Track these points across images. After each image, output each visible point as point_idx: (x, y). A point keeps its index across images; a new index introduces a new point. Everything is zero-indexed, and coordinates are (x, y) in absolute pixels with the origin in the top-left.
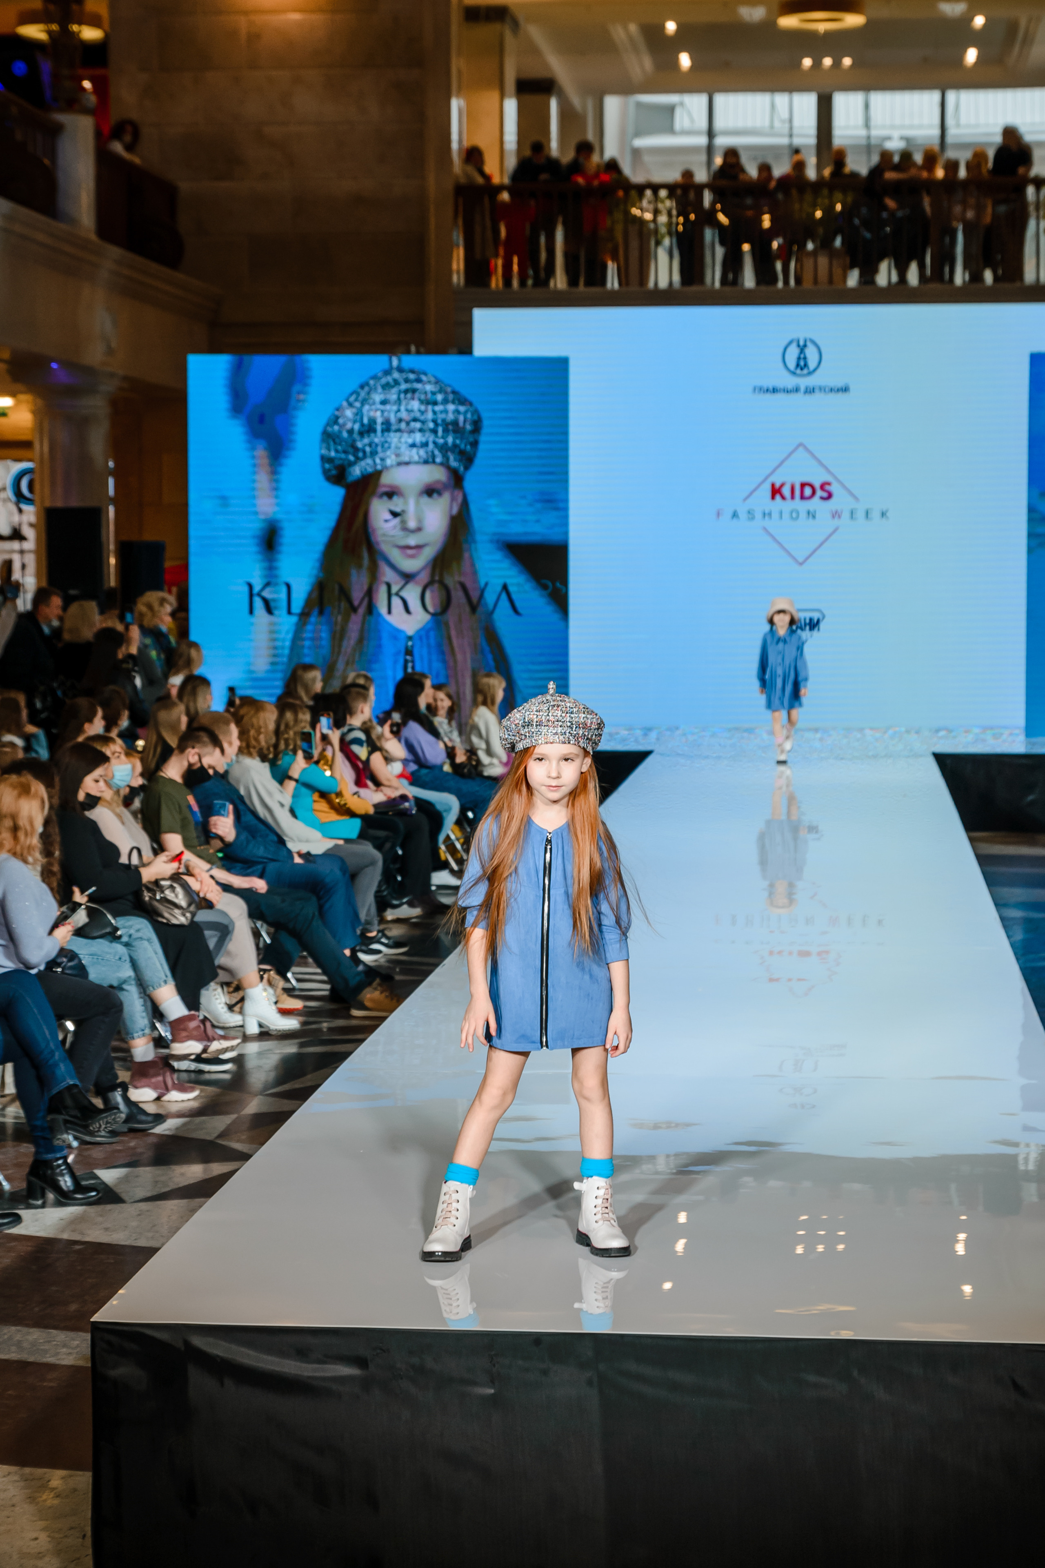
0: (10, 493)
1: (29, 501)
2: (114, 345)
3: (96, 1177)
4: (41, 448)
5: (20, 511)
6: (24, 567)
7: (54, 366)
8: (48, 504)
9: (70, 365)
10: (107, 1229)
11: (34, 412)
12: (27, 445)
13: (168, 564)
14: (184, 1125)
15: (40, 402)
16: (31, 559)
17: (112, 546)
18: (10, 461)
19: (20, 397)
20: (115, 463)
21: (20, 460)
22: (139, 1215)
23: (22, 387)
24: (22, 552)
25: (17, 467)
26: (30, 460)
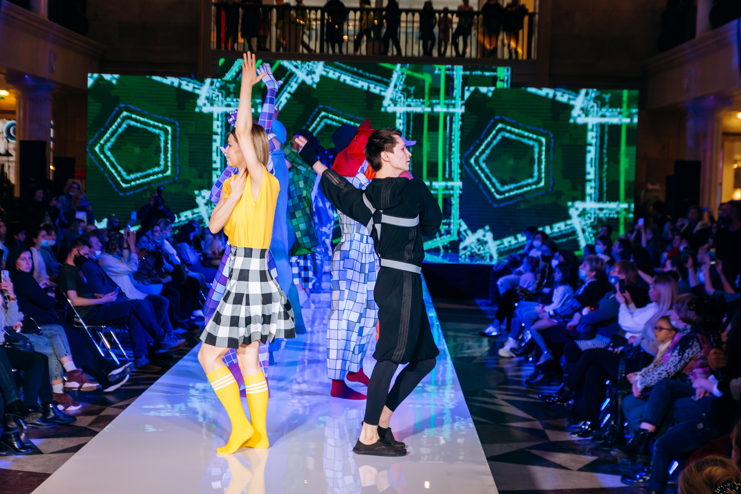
0: (5, 135)
1: (13, 138)
2: (54, 68)
4: (20, 114)
6: (9, 167)
7: (26, 76)
8: (22, 139)
9: (33, 77)
10: (35, 465)
11: (16, 97)
12: (13, 112)
13: (76, 169)
15: (19, 93)
16: (13, 165)
17: (51, 161)
18: (5, 119)
19: (11, 90)
20: (54, 122)
21: (10, 119)
22: (49, 460)
23: (11, 86)
24: (9, 161)
25: (9, 122)
26: (14, 120)
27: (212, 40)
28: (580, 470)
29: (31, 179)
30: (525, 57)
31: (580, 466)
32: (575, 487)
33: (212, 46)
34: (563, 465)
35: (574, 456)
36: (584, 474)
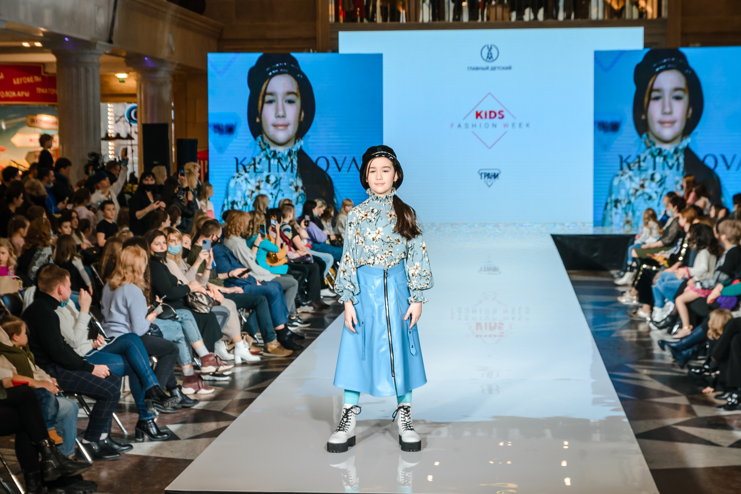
0: (126, 118)
1: (135, 121)
2: (174, 49)
3: (167, 428)
4: (140, 97)
5: (131, 125)
6: (133, 151)
7: (146, 59)
8: (143, 122)
9: (154, 59)
10: (172, 452)
11: (137, 81)
12: (134, 95)
13: (199, 150)
14: (208, 404)
15: (139, 76)
16: (136, 148)
17: (173, 142)
18: (126, 103)
19: (131, 73)
20: (175, 104)
21: (131, 103)
22: (187, 445)
23: (131, 69)
24: (132, 145)
25: (129, 106)
26: (135, 103)
27: (330, 13)
28: (732, 446)
30: (655, 16)
31: (732, 442)
32: (727, 464)
33: (330, 19)
34: (713, 441)
35: (724, 432)
36: (735, 450)
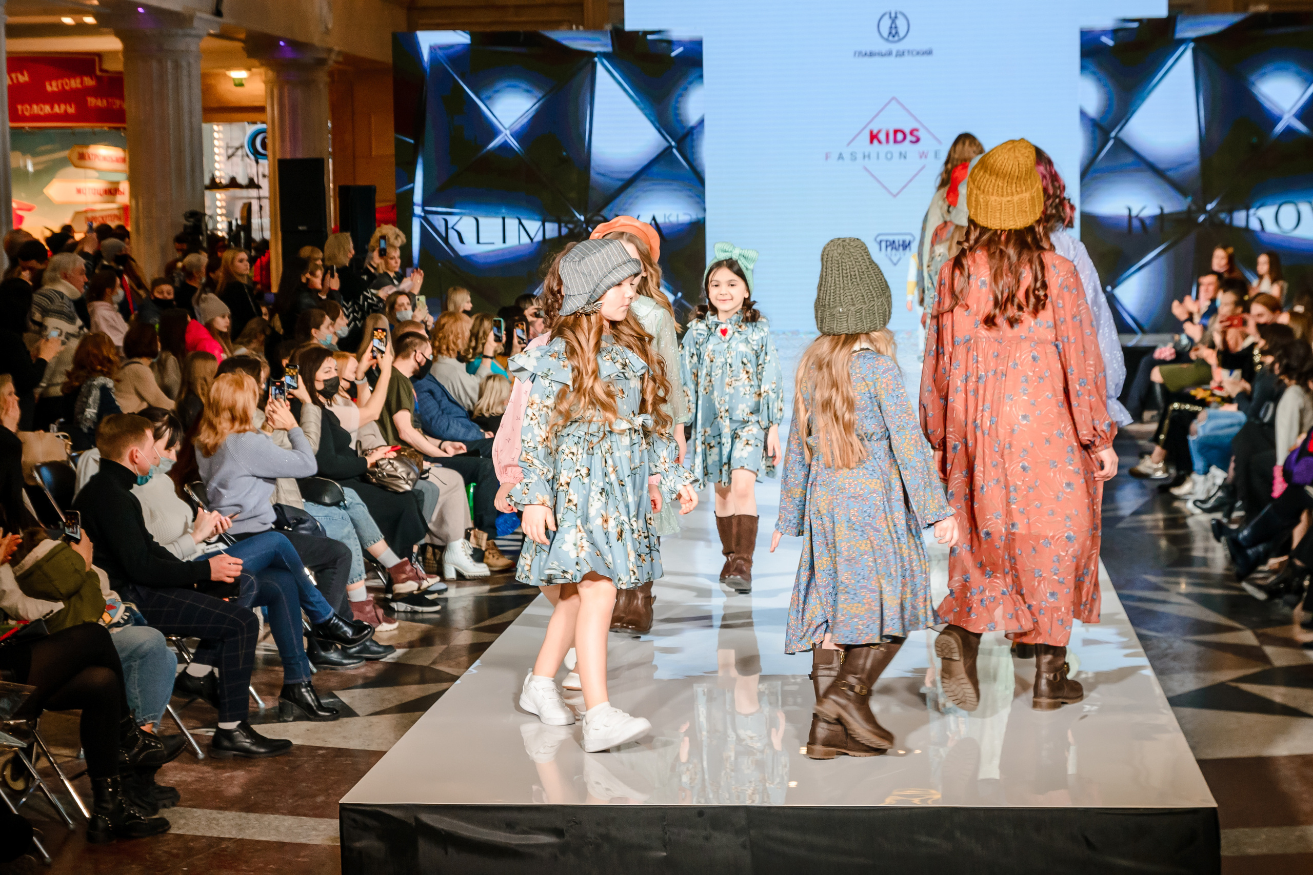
0: (247, 150)
1: (264, 156)
2: (330, 26)
3: (336, 698)
4: (272, 112)
5: (257, 162)
6: (261, 207)
7: (282, 43)
8: (278, 156)
9: (295, 43)
10: (345, 737)
11: (265, 83)
12: (261, 109)
13: (378, 205)
14: (405, 654)
15: (271, 73)
16: (266, 203)
17: (332, 193)
18: (246, 123)
19: (254, 70)
20: (333, 123)
21: (255, 123)
22: (370, 726)
23: (256, 62)
24: (259, 198)
26: (263, 122)
29: (300, 228)
